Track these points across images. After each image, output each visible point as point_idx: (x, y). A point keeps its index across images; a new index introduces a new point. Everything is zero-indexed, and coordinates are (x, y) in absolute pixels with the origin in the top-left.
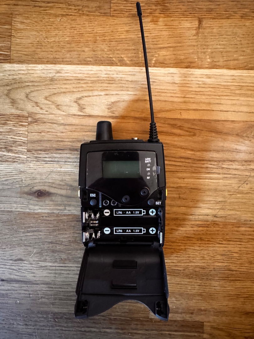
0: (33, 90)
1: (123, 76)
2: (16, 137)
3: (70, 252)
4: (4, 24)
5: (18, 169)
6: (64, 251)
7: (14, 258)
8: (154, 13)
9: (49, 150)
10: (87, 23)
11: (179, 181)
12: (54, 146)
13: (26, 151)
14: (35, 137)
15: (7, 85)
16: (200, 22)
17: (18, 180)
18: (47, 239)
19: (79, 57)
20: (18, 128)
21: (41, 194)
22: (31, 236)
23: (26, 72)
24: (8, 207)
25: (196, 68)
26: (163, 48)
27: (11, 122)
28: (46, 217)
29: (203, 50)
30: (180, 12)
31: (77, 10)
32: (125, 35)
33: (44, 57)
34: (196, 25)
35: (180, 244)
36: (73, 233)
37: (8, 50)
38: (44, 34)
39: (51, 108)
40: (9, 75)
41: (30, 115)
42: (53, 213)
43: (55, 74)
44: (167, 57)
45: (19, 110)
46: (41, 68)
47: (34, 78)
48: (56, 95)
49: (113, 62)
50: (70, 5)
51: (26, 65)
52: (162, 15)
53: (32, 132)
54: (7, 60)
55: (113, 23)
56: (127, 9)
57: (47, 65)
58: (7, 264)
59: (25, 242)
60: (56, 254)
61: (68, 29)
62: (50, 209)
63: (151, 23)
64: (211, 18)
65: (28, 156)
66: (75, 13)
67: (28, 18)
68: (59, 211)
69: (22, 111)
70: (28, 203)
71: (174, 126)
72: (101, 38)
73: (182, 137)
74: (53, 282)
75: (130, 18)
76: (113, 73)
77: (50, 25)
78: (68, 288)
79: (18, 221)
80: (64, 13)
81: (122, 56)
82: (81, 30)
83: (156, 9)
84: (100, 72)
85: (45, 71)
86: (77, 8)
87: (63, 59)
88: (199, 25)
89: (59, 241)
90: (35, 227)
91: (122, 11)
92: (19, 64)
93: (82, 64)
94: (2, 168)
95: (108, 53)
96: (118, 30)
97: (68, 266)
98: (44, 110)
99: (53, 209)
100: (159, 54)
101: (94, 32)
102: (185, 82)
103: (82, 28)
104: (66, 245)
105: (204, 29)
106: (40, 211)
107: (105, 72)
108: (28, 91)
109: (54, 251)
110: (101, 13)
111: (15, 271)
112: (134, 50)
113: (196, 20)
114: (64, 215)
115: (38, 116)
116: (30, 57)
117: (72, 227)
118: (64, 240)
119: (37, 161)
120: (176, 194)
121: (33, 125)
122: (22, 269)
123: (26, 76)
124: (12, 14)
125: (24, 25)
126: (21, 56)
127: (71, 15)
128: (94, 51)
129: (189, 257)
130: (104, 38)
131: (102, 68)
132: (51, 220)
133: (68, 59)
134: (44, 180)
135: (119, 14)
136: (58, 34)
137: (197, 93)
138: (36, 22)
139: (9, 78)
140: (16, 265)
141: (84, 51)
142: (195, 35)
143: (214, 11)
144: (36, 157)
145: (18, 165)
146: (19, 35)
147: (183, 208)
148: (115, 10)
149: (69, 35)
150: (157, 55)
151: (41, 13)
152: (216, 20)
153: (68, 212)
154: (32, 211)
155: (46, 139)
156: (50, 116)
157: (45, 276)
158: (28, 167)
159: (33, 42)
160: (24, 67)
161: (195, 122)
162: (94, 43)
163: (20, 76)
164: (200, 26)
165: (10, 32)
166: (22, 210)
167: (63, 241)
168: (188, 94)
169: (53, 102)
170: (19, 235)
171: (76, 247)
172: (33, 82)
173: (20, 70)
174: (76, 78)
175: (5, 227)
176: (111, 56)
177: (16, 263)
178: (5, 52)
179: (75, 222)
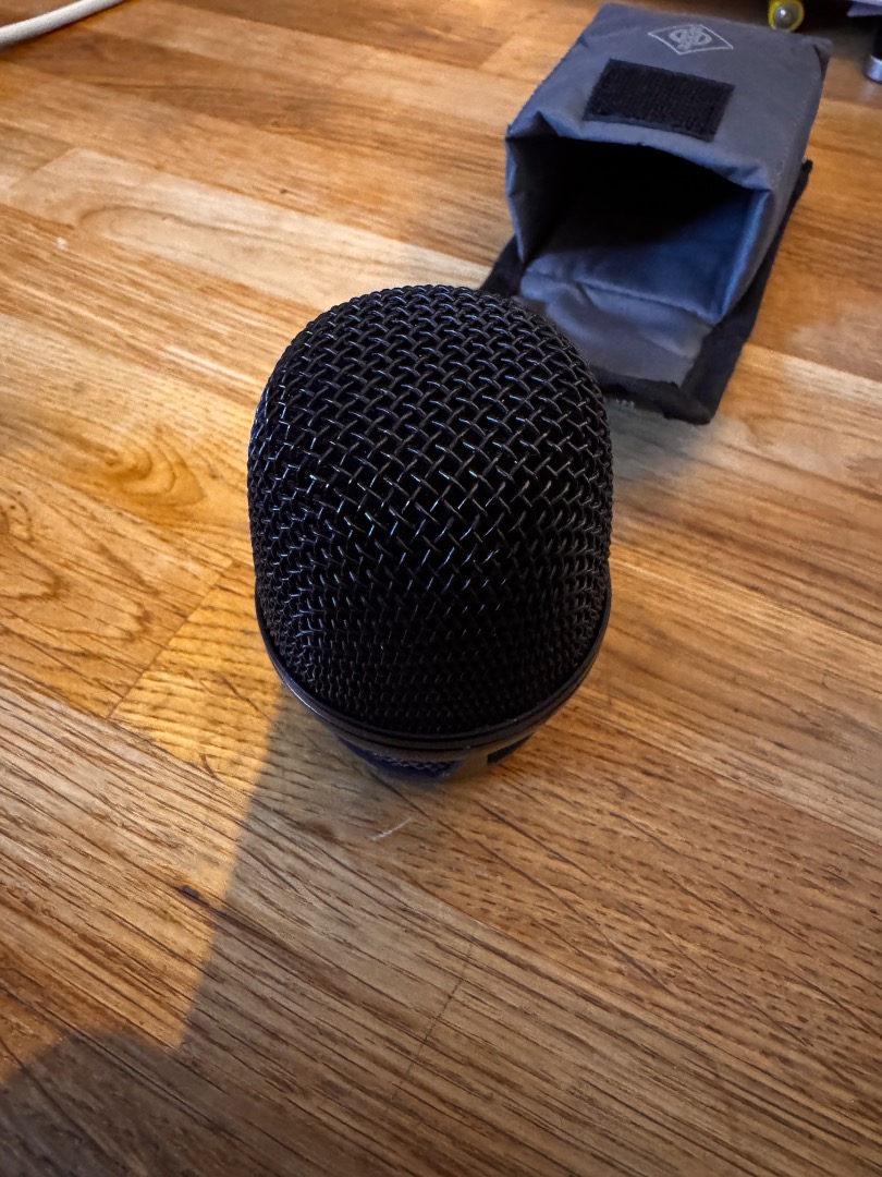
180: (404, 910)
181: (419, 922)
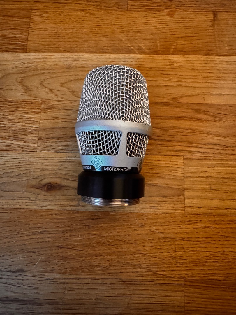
0: (48, 77)
1: (142, 63)
2: (26, 125)
3: (83, 258)
4: (23, 18)
5: (26, 159)
6: (76, 258)
7: (13, 268)
8: (170, 7)
9: (62, 138)
10: (105, 16)
11: (208, 169)
12: (68, 133)
13: (37, 139)
14: (48, 124)
15: (21, 73)
16: (215, 15)
17: (26, 172)
18: (56, 243)
19: (96, 46)
20: (30, 115)
21: (50, 187)
22: (37, 239)
23: (42, 60)
24: (12, 204)
25: (215, 56)
26: (181, 37)
27: (23, 109)
28: (56, 214)
29: (220, 39)
30: (195, 7)
31: (95, 6)
32: (142, 27)
33: (62, 47)
34: (211, 17)
35: (216, 246)
36: (88, 234)
37: (26, 40)
38: (62, 26)
39: (66, 95)
40: (24, 63)
41: (44, 101)
42: (65, 210)
43: (71, 62)
44: (186, 46)
45: (33, 97)
46: (58, 57)
47: (50, 66)
48: (72, 82)
49: (131, 50)
50: (89, 2)
51: (43, 54)
52: (178, 10)
53: (45, 119)
54: (23, 49)
55: (131, 16)
56: (143, 5)
57: (65, 54)
58: (4, 277)
59: (29, 247)
60: (66, 262)
61: (86, 22)
62: (61, 205)
63: (167, 16)
64: (225, 12)
65: (39, 145)
66: (94, 8)
67: (47, 12)
68: (72, 207)
69: (35, 97)
70: (36, 198)
71: (197, 111)
72: (118, 30)
73: (207, 122)
74: (61, 301)
75: (147, 12)
76: (131, 60)
77: (69, 18)
78: (79, 309)
79: (22, 221)
80: (83, 8)
81: (140, 45)
82: (98, 23)
83: (172, 5)
84: (118, 60)
85: (62, 59)
86: (95, 4)
87: (80, 47)
88: (214, 18)
89: (71, 245)
90: (43, 228)
91: (139, 6)
92: (35, 53)
93: (100, 53)
94: (9, 158)
95: (127, 42)
96: (135, 22)
97: (80, 279)
98: (59, 97)
99: (64, 205)
100: (176, 43)
101: (111, 24)
102: (205, 68)
103: (100, 21)
104: (78, 250)
105: (219, 21)
106: (49, 207)
107: (123, 60)
108: (43, 77)
109: (63, 258)
110: (118, 8)
111: (12, 287)
112: (152, 39)
113: (210, 13)
114: (78, 212)
115: (52, 103)
116: (47, 46)
117: (87, 227)
118: (76, 243)
119: (49, 150)
120: (207, 185)
121: (46, 111)
122: (22, 284)
123: (42, 64)
124: (31, 9)
125: (42, 19)
126: (38, 46)
127: (89, 10)
128: (112, 41)
129: (229, 262)
130: (122, 29)
131: (121, 56)
132: (61, 219)
133: (85, 47)
134: (56, 172)
135: (135, 8)
136: (76, 26)
137: (218, 78)
138: (54, 16)
139: (24, 67)
140: (16, 278)
141: (101, 41)
142: (211, 26)
143: (227, 6)
144: (48, 146)
145: (26, 155)
146: (37, 27)
147: (217, 201)
148: (132, 6)
149: (87, 27)
150: (175, 44)
151: (60, 8)
152: (230, 13)
153: (82, 208)
154: (40, 208)
155: (60, 126)
156: (65, 102)
157: (51, 293)
158: (38, 156)
159: (51, 33)
160: (40, 55)
161: (219, 107)
162: (112, 34)
163: (35, 64)
164: (216, 18)
165: (28, 24)
166: (28, 207)
167: (74, 245)
168: (210, 80)
169: (69, 89)
170: (22, 239)
171: (91, 252)
172: (49, 69)
173: (36, 58)
174: (93, 65)
175: (6, 228)
176: (129, 45)
177: (16, 275)
178: (21, 42)
179: (91, 221)
180: (47, 279)
181: (52, 280)
